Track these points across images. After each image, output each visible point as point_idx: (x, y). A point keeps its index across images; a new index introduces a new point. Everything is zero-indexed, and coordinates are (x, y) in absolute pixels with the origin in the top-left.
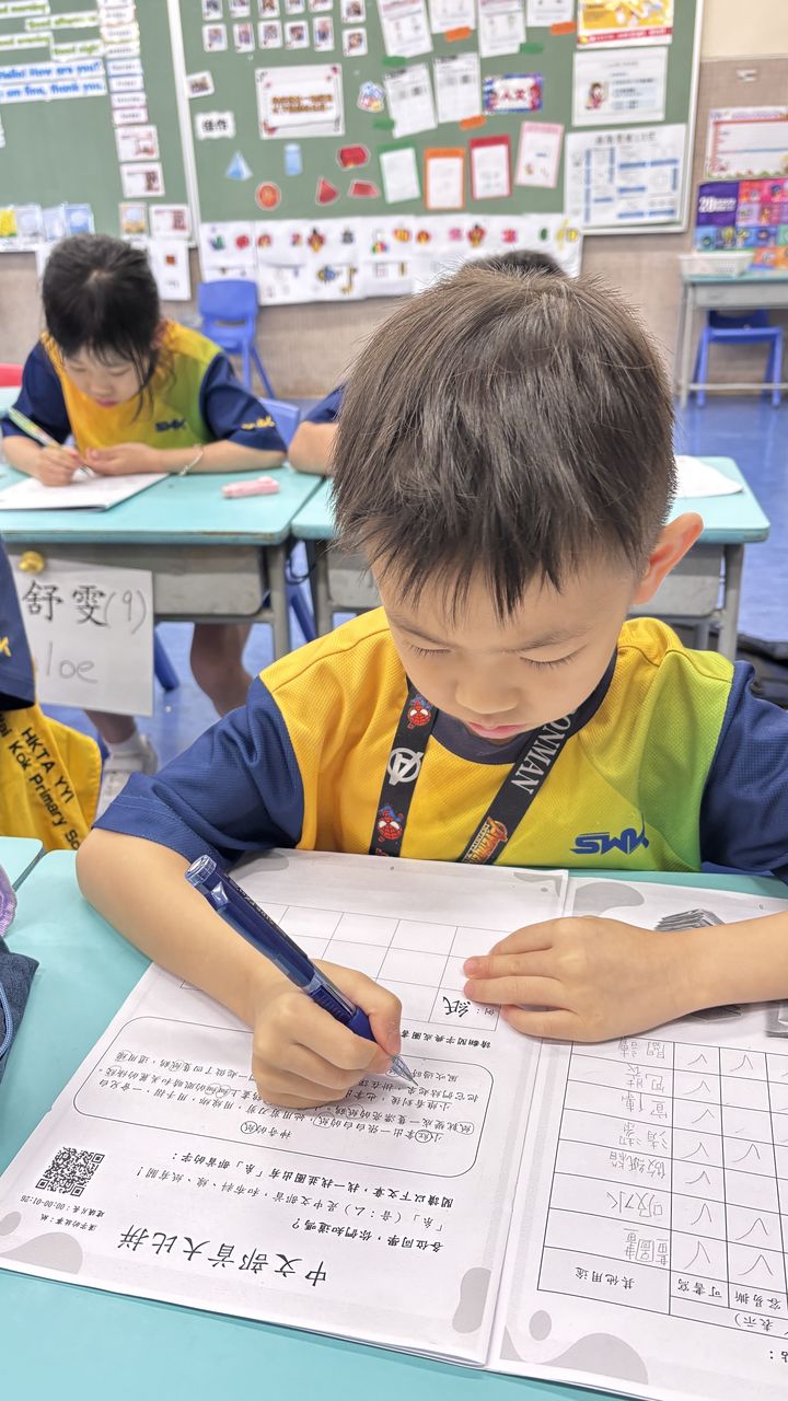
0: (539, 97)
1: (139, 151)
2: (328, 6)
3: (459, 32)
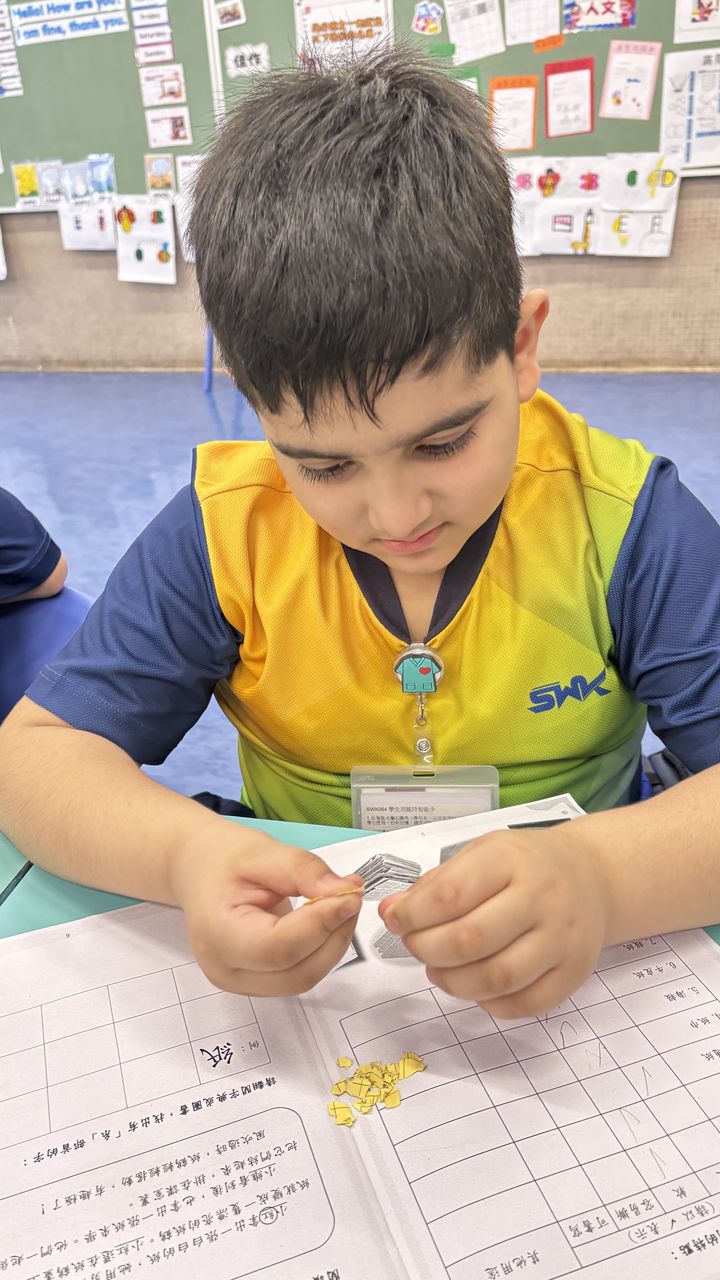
0: (631, 9)
1: (164, 95)
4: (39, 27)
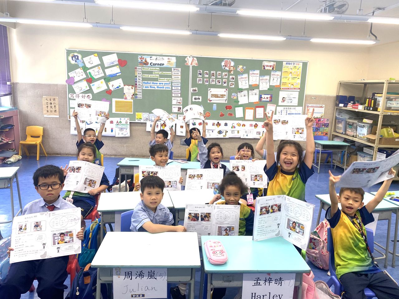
0: (271, 99)
1: (177, 103)
2: (227, 77)
3: (255, 85)
4: (149, 86)
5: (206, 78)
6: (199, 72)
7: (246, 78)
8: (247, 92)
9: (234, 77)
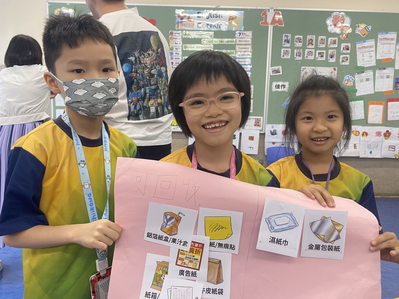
2: (336, 46)
3: (387, 59)
5: (298, 48)
6: (286, 38)
7: (371, 47)
8: (372, 73)
9: (349, 45)
